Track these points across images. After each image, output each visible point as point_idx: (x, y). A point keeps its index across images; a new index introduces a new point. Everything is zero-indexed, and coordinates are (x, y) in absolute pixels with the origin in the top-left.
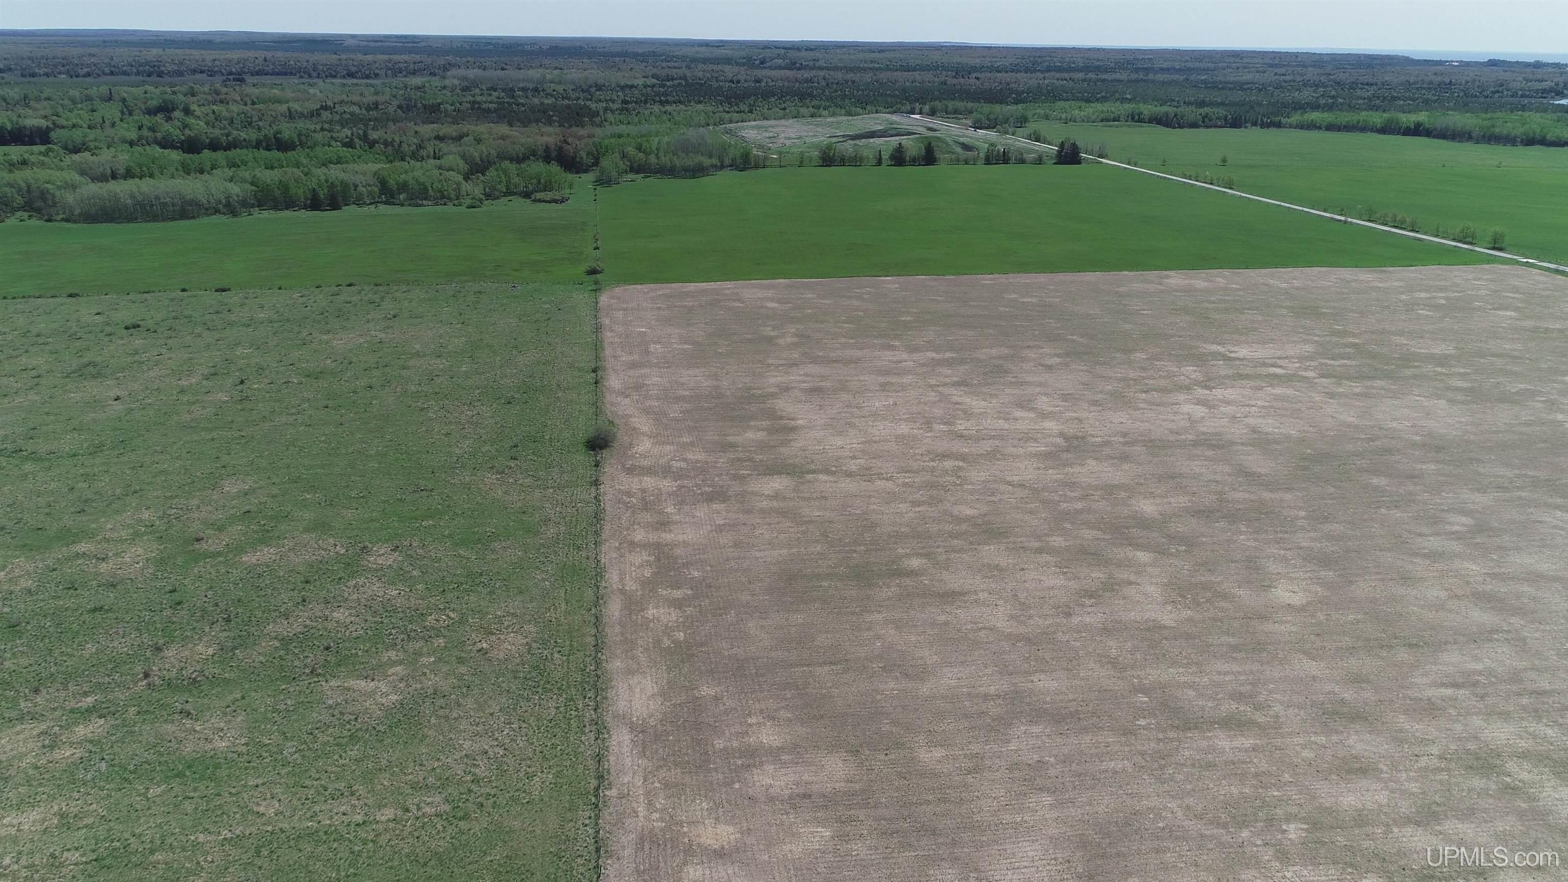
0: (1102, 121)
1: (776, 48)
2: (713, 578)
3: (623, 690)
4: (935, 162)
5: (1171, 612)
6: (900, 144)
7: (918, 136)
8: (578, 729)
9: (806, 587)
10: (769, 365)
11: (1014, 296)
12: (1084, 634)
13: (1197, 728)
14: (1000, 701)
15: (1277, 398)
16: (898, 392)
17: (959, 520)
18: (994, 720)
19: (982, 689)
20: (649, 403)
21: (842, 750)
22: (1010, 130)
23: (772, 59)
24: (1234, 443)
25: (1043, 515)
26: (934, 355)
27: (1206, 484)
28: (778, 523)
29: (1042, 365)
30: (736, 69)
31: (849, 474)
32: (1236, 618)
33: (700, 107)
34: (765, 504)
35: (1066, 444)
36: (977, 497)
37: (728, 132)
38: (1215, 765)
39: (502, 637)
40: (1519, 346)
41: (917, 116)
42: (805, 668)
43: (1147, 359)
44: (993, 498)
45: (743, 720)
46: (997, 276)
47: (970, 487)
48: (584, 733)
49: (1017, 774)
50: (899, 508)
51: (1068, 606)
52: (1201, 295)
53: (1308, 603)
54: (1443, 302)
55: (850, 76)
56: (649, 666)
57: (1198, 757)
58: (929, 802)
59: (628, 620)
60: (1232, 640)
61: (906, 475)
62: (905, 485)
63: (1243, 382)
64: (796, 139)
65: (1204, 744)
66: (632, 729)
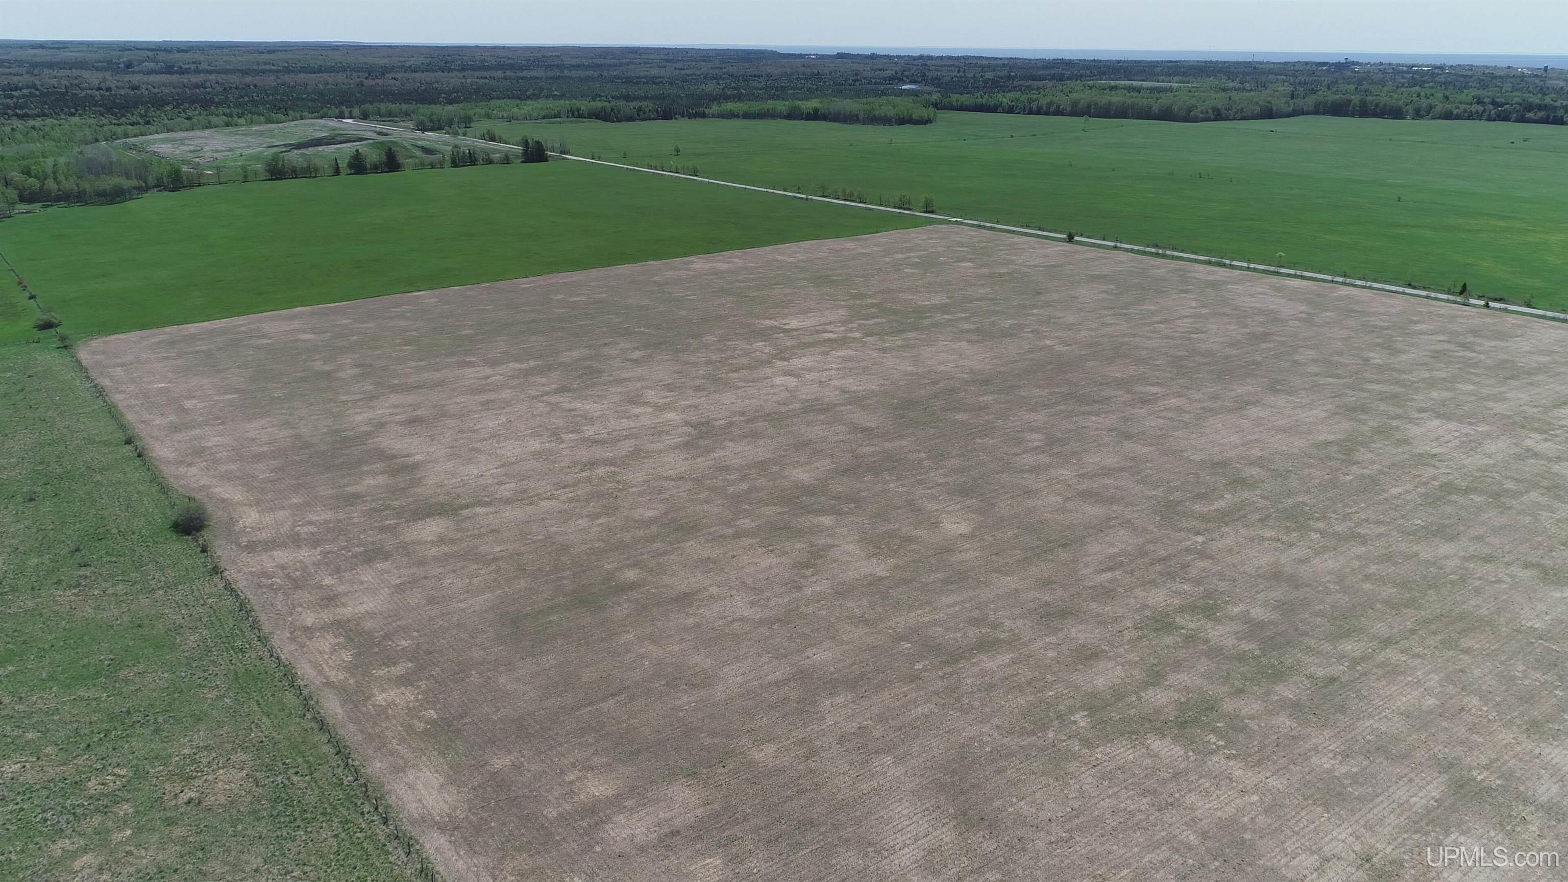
0: (544, 118)
1: (137, 49)
2: (428, 643)
3: (403, 791)
4: (399, 167)
5: (879, 564)
6: (357, 151)
7: (371, 141)
8: (379, 851)
9: (536, 626)
10: (345, 403)
11: (561, 296)
12: (823, 603)
13: (962, 658)
14: (792, 684)
15: (845, 359)
16: (504, 408)
17: (646, 523)
18: (798, 703)
19: (769, 678)
20: (223, 468)
21: (680, 777)
22: (460, 131)
23: (140, 63)
24: (836, 405)
25: (719, 502)
26: (517, 366)
27: (836, 445)
28: (463, 568)
29: (628, 360)
30: (100, 75)
31: (508, 501)
32: (930, 556)
33: (76, 119)
34: (434, 551)
35: (696, 432)
36: (648, 498)
37: (134, 147)
38: (995, 685)
39: (210, 778)
40: (988, 290)
41: (350, 121)
42: (589, 708)
43: (719, 341)
44: (664, 496)
45: (560, 780)
46: (532, 279)
47: (634, 489)
48: (388, 853)
49: (849, 745)
50: (578, 525)
51: (793, 581)
52: (729, 277)
53: (974, 529)
54: (917, 260)
55: (248, 79)
56: (416, 757)
57: (979, 683)
58: (790, 798)
59: (359, 714)
60: (939, 575)
61: (567, 490)
62: (571, 500)
63: (810, 350)
64: (227, 151)
65: (976, 669)
66: (442, 828)
